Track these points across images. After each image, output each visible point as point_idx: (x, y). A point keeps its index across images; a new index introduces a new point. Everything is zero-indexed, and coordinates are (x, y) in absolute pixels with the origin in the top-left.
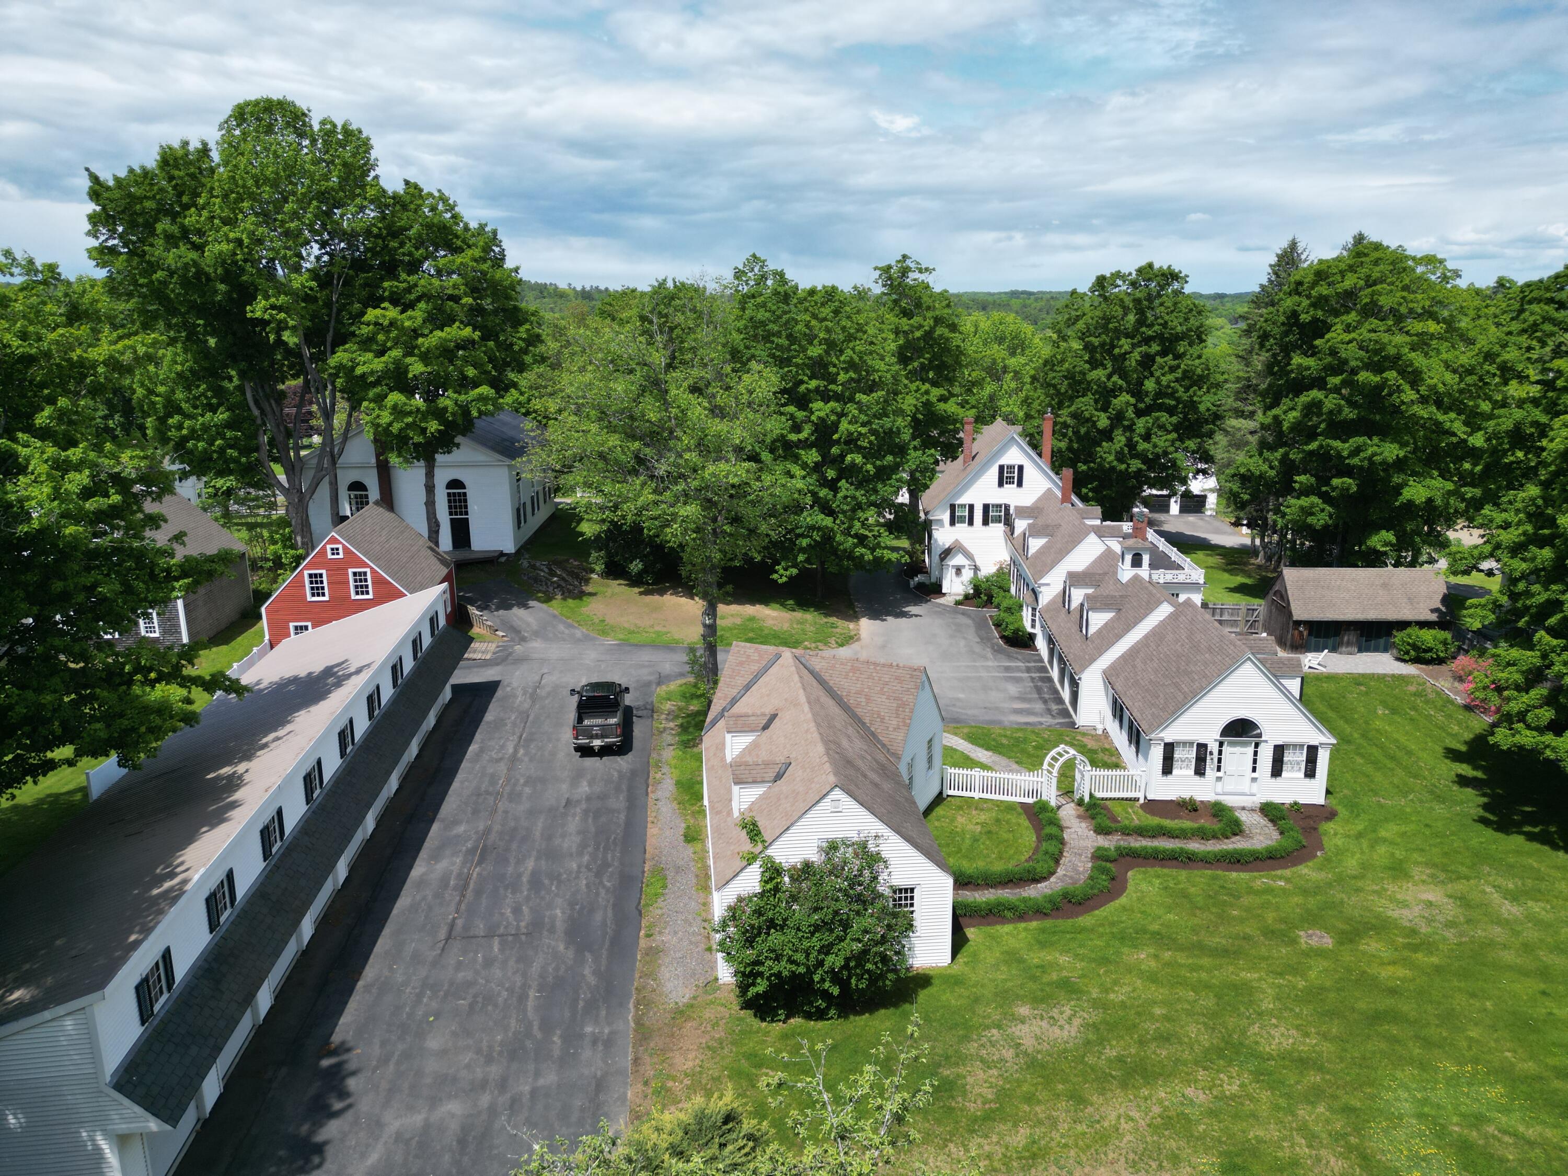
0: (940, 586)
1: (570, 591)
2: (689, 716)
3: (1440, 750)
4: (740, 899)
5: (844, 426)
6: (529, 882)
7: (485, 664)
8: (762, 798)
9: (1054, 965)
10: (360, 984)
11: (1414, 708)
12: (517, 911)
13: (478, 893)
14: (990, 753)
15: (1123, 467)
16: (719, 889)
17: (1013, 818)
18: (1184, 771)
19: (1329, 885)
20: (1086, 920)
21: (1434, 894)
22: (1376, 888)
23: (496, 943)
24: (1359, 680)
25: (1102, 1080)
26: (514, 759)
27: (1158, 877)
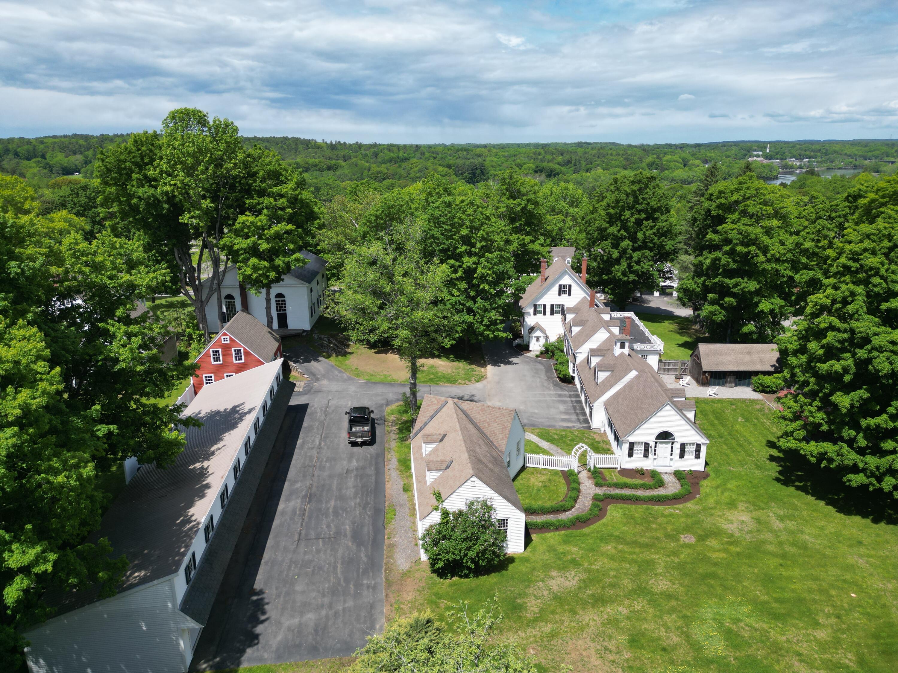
0: (528, 346)
1: (339, 352)
2: (402, 423)
3: (765, 442)
4: (431, 526)
5: (480, 270)
6: (333, 512)
7: (300, 394)
8: (440, 477)
9: (569, 552)
10: (263, 561)
11: (757, 418)
12: (328, 526)
13: (310, 518)
14: (548, 444)
15: (626, 279)
16: (421, 520)
17: (556, 478)
18: (638, 455)
19: (699, 512)
20: (586, 530)
21: (745, 517)
22: (720, 514)
23: (321, 541)
24: (733, 402)
25: (584, 604)
26: (320, 448)
27: (621, 508)
